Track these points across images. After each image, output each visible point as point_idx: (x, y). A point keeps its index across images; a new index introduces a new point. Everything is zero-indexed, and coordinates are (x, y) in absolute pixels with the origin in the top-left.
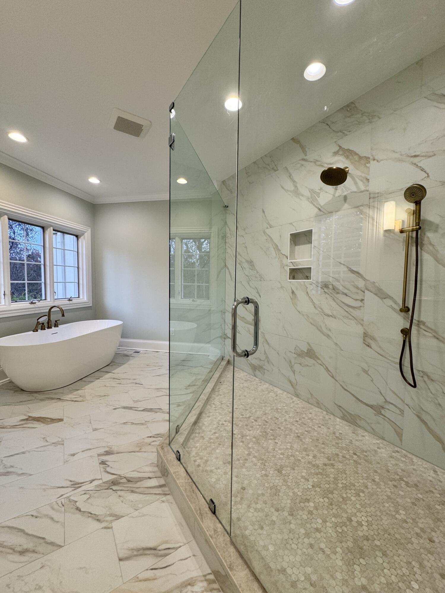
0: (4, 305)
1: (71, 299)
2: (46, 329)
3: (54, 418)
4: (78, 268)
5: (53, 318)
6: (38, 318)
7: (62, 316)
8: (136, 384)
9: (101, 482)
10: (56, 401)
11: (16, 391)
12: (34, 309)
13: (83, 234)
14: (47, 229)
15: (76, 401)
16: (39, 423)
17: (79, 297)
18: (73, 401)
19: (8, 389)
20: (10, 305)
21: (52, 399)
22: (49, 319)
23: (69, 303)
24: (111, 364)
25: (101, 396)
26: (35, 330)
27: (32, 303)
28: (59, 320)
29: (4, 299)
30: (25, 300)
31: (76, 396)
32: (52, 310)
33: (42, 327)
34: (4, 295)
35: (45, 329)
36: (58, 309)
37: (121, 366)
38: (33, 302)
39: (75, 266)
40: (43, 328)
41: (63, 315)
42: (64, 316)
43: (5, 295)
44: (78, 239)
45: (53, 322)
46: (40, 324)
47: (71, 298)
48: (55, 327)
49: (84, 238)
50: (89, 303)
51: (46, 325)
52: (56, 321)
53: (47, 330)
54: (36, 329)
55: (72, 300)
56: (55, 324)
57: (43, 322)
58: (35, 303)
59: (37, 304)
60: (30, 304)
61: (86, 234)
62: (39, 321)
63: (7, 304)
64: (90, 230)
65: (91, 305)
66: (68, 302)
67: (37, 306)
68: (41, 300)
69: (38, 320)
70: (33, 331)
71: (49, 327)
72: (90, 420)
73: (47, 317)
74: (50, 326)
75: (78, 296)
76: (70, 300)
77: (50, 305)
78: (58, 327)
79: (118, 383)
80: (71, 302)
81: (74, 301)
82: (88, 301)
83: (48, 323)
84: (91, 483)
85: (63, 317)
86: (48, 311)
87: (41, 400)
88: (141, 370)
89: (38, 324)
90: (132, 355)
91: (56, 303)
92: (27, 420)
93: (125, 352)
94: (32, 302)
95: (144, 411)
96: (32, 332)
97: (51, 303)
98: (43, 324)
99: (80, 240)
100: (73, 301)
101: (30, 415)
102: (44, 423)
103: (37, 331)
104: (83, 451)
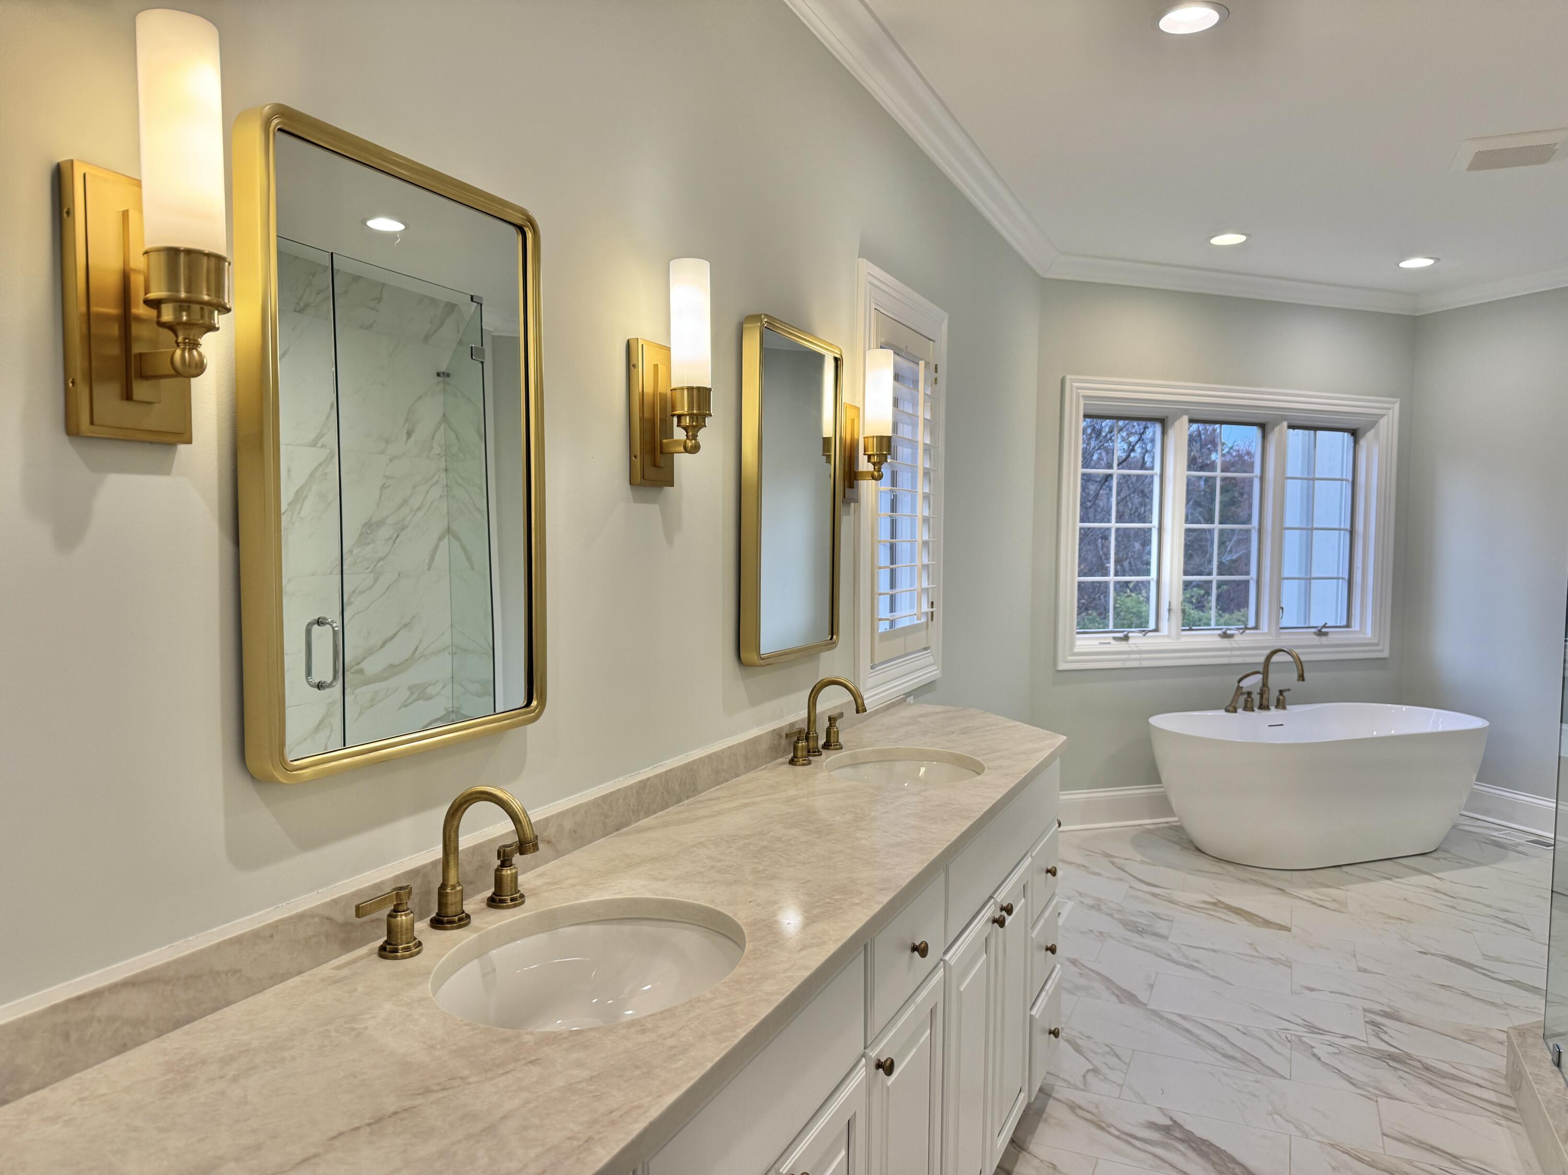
0: (1168, 636)
1: (1324, 630)
2: (1256, 709)
3: (1271, 921)
4: (1352, 532)
5: (1276, 681)
6: (1240, 676)
7: (1298, 680)
8: (1506, 921)
9: (1365, 1045)
10: (1274, 891)
11: (1186, 848)
12: (1228, 653)
13: (1374, 424)
14: (1273, 429)
15: (1321, 906)
16: (1238, 917)
17: (1348, 625)
18: (1314, 903)
19: (1170, 841)
20: (1179, 637)
21: (1265, 885)
22: (1265, 684)
23: (1318, 643)
24: (1434, 855)
25: (1390, 917)
26: (1231, 709)
27: (1225, 635)
28: (1289, 690)
29: (1168, 620)
30: (1209, 625)
31: (1325, 898)
32: (1275, 659)
33: (1246, 701)
34: (1170, 610)
35: (1253, 710)
36: (1289, 658)
37: (1467, 866)
38: (1228, 632)
39: (1342, 527)
40: (1249, 705)
41: (1301, 677)
42: (1303, 680)
43: (1172, 613)
44: (1356, 442)
45: (1273, 695)
46: (1242, 694)
47: (1324, 626)
48: (1277, 707)
49: (1377, 436)
50: (1380, 648)
51: (1256, 697)
52: (1281, 692)
53: (1257, 714)
54: (1233, 705)
55: (1326, 634)
56: (1278, 700)
57: (1250, 690)
58: (1231, 636)
59: (1236, 638)
60: (1219, 639)
61: (1383, 422)
62: (1242, 684)
63: (1173, 633)
64: (1397, 406)
65: (1386, 654)
66: (1316, 640)
67: (1235, 645)
68: (1246, 628)
69: (1240, 681)
70: (1227, 711)
71: (1263, 707)
72: (1354, 951)
73: (1260, 677)
74: (1265, 703)
75: (1344, 623)
76: (1320, 633)
77: (1269, 645)
78: (1284, 708)
79: (1444, 903)
80: (1324, 640)
81: (1335, 637)
82: (1376, 641)
83: (1261, 694)
84: (1343, 1038)
85: (1301, 683)
86: (1262, 659)
87: (1239, 879)
88: (1539, 896)
89: (1239, 693)
90: (1520, 848)
91: (1284, 641)
92: (1215, 904)
93: (1496, 834)
94: (1225, 633)
95: (1511, 984)
96: (1222, 713)
97: (1270, 638)
98: (1249, 694)
99: (1363, 443)
100: (1330, 636)
101: (1220, 898)
102: (1248, 921)
103: (1235, 711)
104: (1331, 992)
